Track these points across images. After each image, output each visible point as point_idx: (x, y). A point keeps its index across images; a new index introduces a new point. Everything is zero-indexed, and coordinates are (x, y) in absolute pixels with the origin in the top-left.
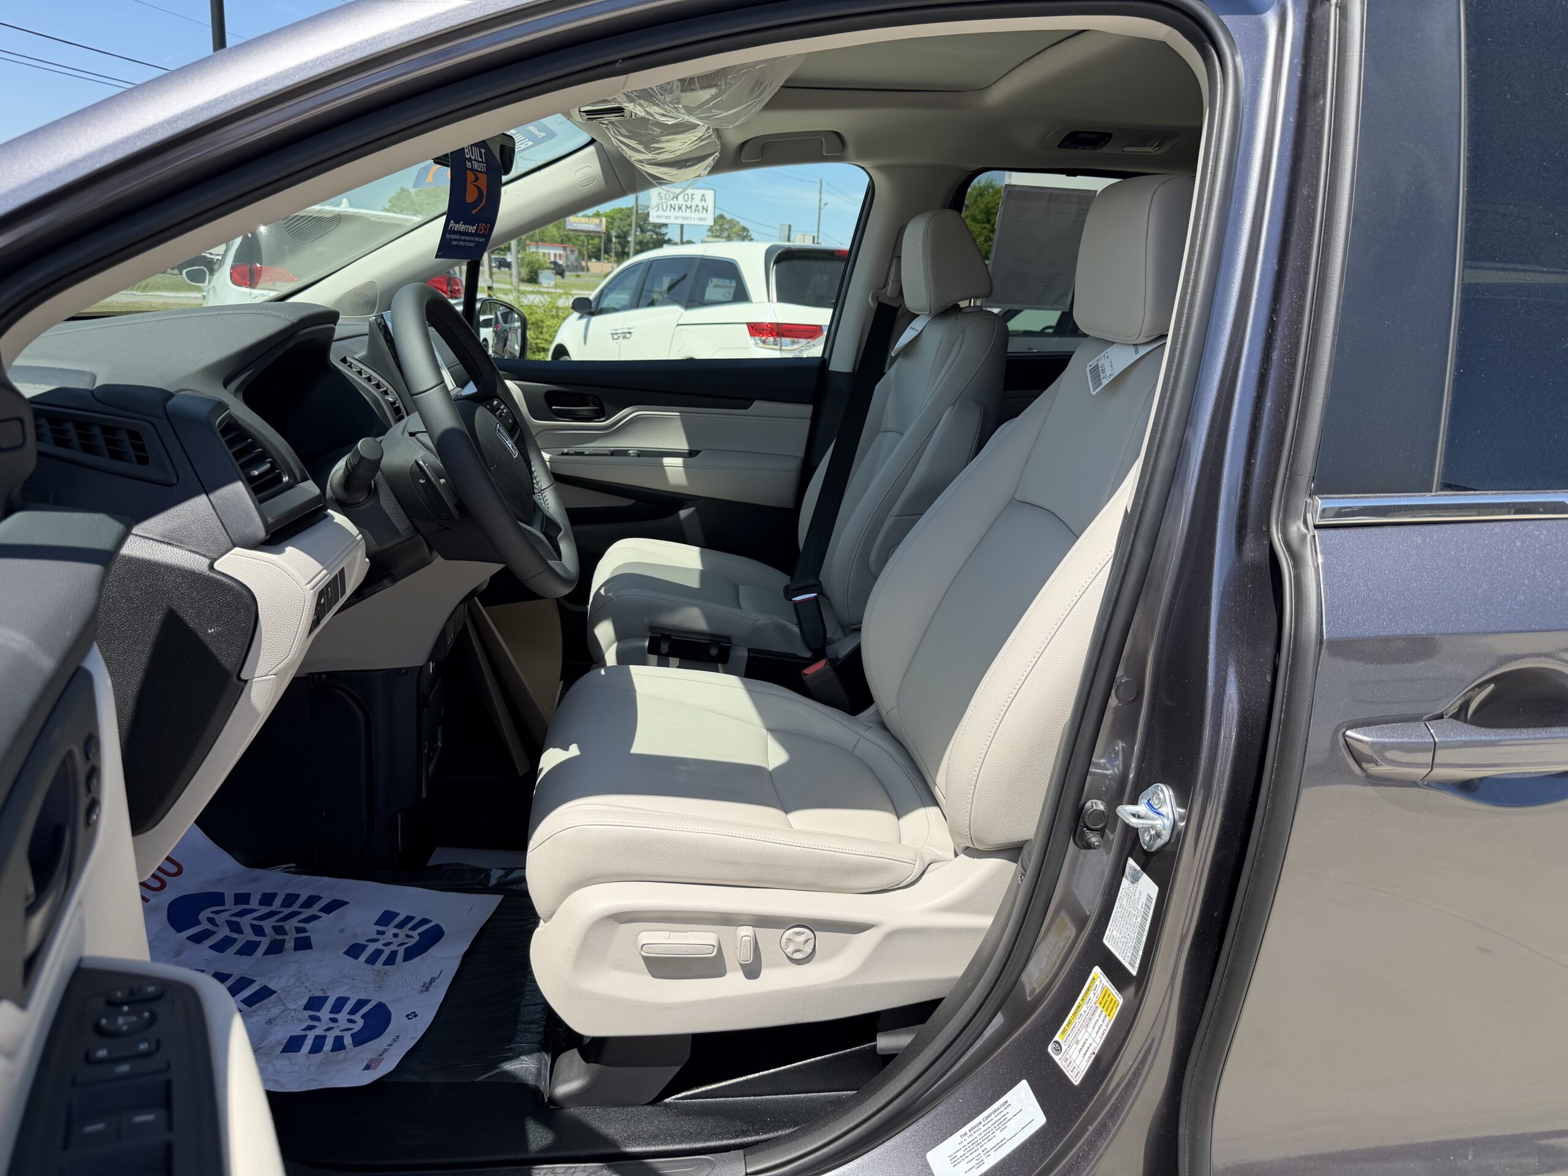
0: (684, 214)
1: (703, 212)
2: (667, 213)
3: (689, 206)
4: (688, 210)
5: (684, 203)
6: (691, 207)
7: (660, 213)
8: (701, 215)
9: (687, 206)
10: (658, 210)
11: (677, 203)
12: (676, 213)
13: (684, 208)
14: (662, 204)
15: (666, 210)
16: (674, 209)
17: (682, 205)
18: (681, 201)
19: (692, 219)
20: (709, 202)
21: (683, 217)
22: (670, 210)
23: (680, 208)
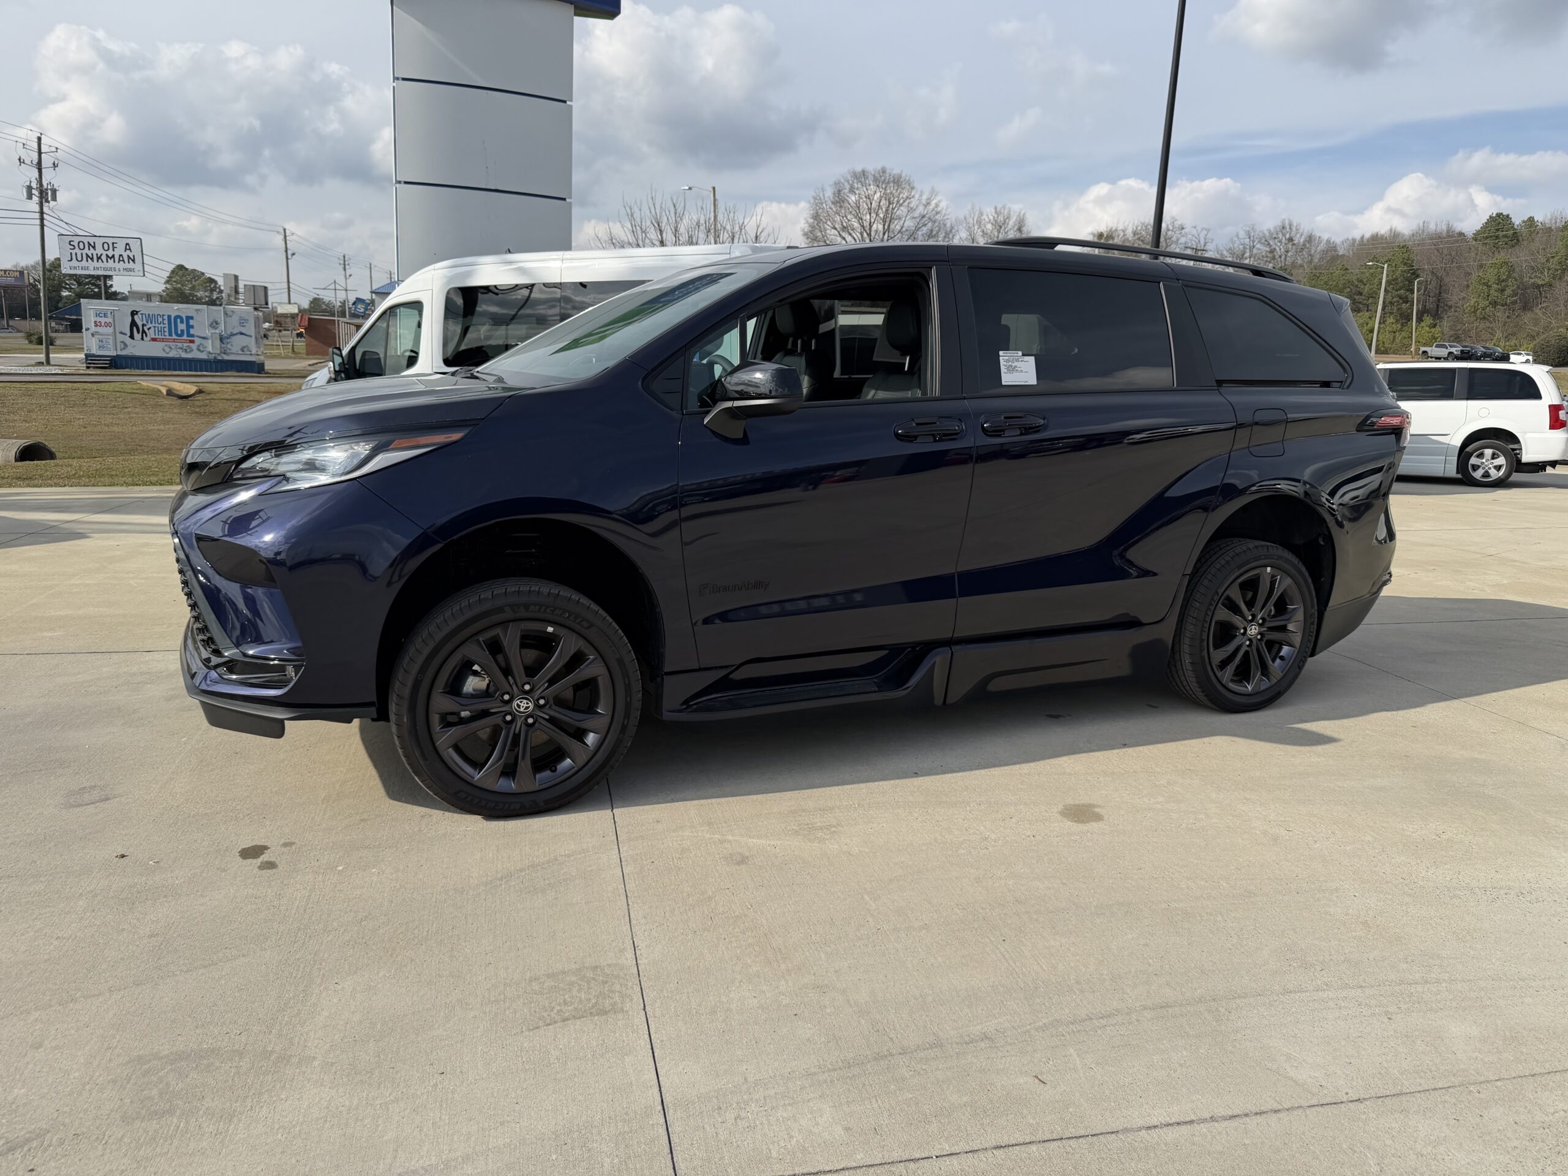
0: (105, 265)
1: (129, 262)
2: (84, 263)
3: (110, 256)
4: (111, 261)
5: (105, 253)
6: (113, 256)
7: (74, 263)
8: (127, 265)
9: (107, 255)
10: (71, 260)
11: (95, 253)
12: (95, 264)
13: (104, 258)
14: (76, 254)
15: (82, 261)
16: (92, 259)
17: (102, 255)
18: (99, 250)
19: (117, 270)
20: (135, 251)
21: (104, 268)
22: (87, 261)
23: (99, 258)
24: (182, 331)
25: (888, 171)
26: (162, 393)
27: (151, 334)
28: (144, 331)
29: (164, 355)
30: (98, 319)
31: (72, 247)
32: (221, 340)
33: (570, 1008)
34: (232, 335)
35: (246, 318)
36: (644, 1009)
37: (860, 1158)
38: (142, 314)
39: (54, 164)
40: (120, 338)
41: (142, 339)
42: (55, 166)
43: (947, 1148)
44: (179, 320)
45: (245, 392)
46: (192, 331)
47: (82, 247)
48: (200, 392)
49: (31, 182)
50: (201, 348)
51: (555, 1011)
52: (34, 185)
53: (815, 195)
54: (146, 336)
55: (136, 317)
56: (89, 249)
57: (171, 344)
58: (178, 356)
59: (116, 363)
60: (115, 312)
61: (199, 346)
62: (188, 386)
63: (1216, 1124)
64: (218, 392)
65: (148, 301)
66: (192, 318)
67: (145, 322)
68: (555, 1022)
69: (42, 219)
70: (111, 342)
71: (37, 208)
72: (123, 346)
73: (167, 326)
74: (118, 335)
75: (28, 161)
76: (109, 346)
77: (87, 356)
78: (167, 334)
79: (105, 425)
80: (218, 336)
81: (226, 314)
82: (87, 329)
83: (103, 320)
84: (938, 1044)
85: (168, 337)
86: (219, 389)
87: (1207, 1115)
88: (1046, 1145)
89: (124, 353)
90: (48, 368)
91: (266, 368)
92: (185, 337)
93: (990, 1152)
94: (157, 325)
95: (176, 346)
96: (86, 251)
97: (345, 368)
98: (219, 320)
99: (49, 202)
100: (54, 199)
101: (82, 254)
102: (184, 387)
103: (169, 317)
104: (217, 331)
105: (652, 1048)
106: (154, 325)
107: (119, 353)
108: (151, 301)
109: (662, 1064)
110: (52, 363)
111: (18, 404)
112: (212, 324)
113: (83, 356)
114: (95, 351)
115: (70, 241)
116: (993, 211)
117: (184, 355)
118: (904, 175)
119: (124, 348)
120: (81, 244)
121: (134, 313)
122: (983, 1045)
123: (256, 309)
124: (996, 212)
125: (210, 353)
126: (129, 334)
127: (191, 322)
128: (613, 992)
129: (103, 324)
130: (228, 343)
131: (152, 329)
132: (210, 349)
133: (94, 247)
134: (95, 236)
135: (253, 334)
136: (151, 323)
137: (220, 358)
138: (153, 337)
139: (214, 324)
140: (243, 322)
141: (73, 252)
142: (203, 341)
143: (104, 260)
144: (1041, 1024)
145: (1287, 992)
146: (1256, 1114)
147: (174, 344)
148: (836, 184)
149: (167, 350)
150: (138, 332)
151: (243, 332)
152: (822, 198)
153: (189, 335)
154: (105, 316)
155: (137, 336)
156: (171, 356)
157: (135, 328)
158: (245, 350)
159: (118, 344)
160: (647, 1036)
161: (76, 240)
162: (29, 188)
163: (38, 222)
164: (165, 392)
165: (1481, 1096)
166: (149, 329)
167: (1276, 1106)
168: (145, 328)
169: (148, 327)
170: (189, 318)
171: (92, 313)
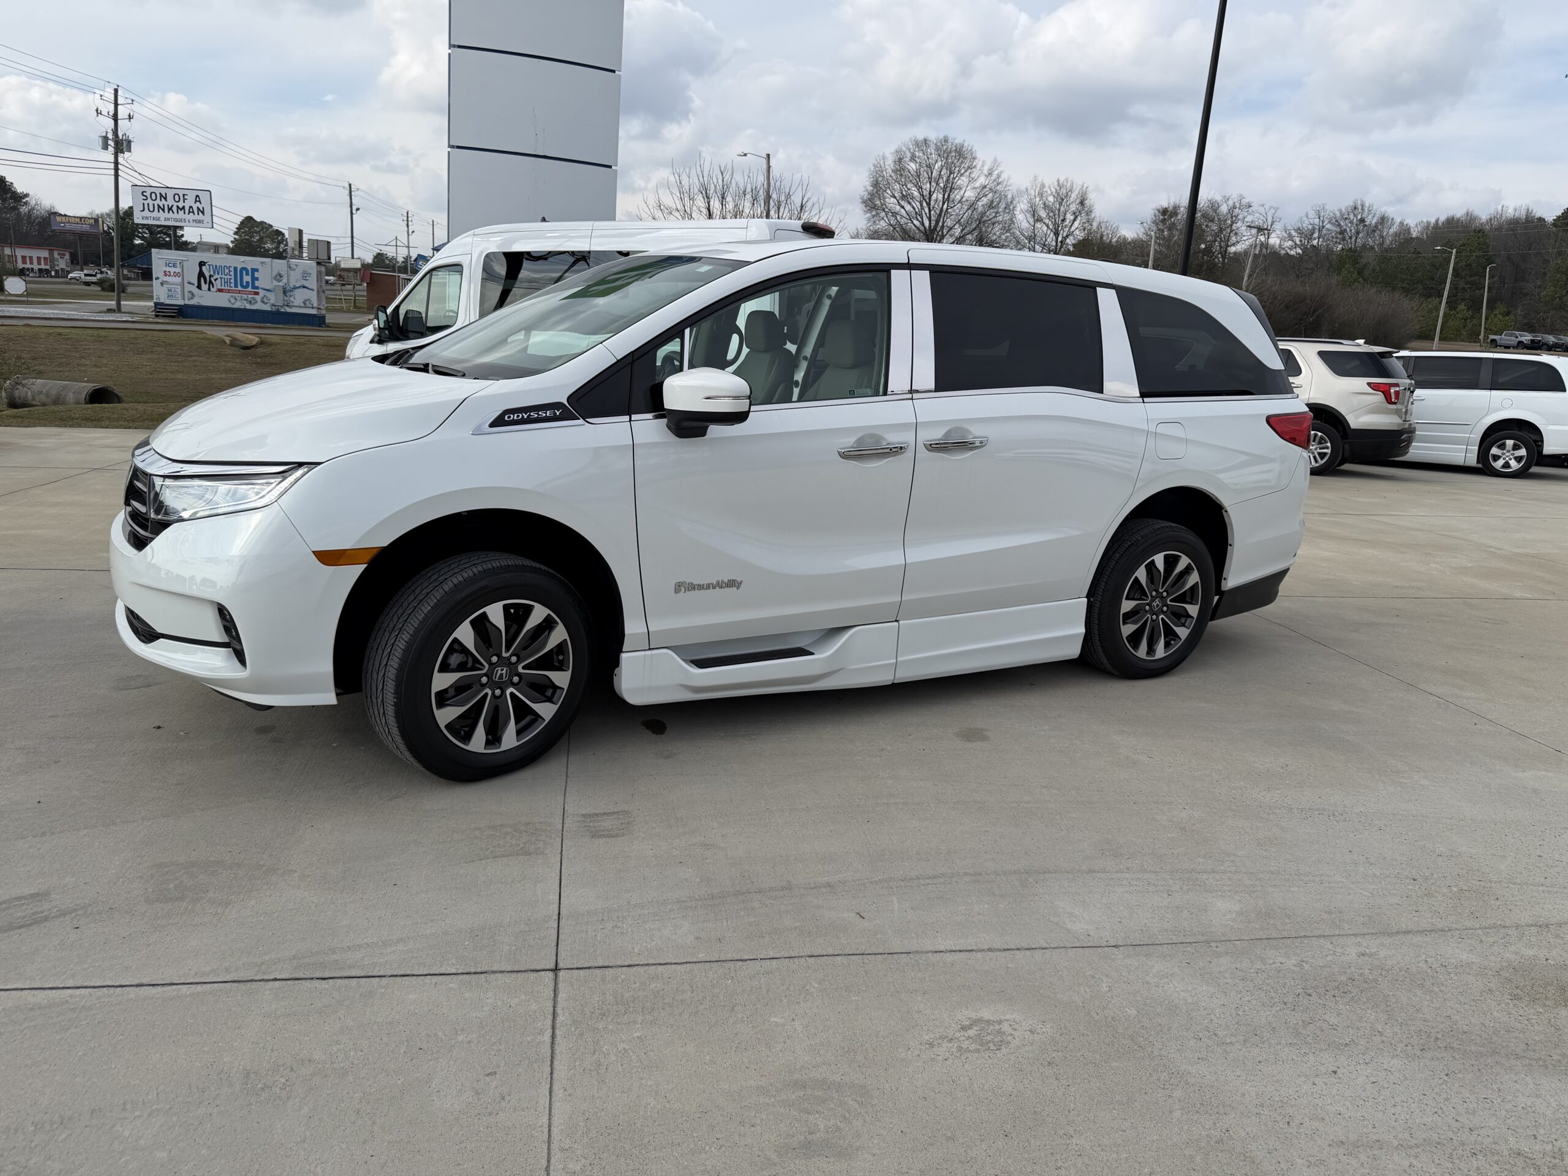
0: (175, 216)
1: (198, 214)
2: (156, 214)
3: (181, 207)
4: (181, 213)
5: (175, 204)
6: (184, 208)
7: (146, 213)
8: (196, 217)
9: (178, 207)
10: (144, 210)
11: (166, 204)
12: (166, 215)
13: (175, 209)
14: (148, 204)
15: (153, 211)
16: (163, 210)
17: (172, 206)
18: (170, 202)
19: (187, 221)
20: (205, 204)
21: (174, 219)
22: (159, 211)
23: (170, 209)
24: (247, 283)
25: (950, 140)
26: (226, 343)
27: (218, 284)
28: (211, 282)
29: (230, 306)
30: (168, 269)
31: (145, 198)
32: (285, 292)
33: (502, 849)
34: (295, 288)
35: (309, 272)
36: (561, 853)
37: (702, 956)
38: (209, 265)
39: (129, 116)
40: (188, 287)
41: (209, 289)
42: (130, 117)
43: (771, 954)
44: (244, 272)
45: (304, 344)
46: (257, 283)
47: (154, 198)
48: (262, 343)
49: (107, 132)
50: (265, 300)
51: (490, 851)
52: (110, 136)
53: (876, 162)
54: (213, 287)
55: (204, 268)
56: (161, 200)
57: (236, 295)
58: (243, 307)
59: (183, 312)
60: (184, 262)
61: (263, 298)
62: (250, 337)
63: (990, 953)
64: (279, 344)
65: (215, 252)
66: (257, 270)
67: (212, 273)
68: (488, 858)
69: (116, 169)
70: (179, 290)
71: (112, 158)
72: (190, 296)
73: (233, 277)
74: (186, 284)
75: (105, 112)
76: (177, 296)
77: (156, 304)
78: (232, 285)
79: (171, 372)
80: (281, 289)
81: (290, 267)
82: (157, 278)
83: (172, 270)
84: (789, 887)
85: (233, 288)
86: (279, 341)
87: (986, 947)
88: (849, 957)
89: (191, 302)
90: (118, 315)
91: (327, 321)
92: (250, 289)
93: (803, 959)
94: (223, 276)
95: (242, 297)
96: (158, 202)
97: (389, 325)
98: (283, 273)
99: (124, 153)
100: (129, 150)
101: (154, 204)
102: (247, 339)
103: (235, 268)
104: (281, 284)
105: (560, 879)
106: (220, 276)
107: (187, 302)
108: (218, 253)
109: (565, 889)
110: (123, 310)
111: (90, 349)
112: (276, 276)
113: (152, 304)
114: (164, 299)
115: (143, 192)
116: (1056, 183)
117: (249, 307)
118: (966, 145)
119: (192, 298)
120: (153, 195)
121: (201, 264)
122: (824, 890)
123: (318, 263)
124: (1058, 185)
125: (273, 305)
126: (196, 284)
127: (256, 275)
128: (540, 841)
129: (172, 274)
130: (290, 296)
131: (219, 280)
132: (272, 301)
133: (165, 199)
134: (168, 188)
135: (315, 288)
136: (218, 274)
137: (282, 310)
138: (220, 288)
139: (278, 277)
140: (305, 275)
141: (146, 202)
142: (268, 294)
143: (175, 211)
144: (877, 879)
145: (1091, 871)
146: (1026, 949)
147: (239, 295)
148: (897, 152)
149: (233, 300)
150: (205, 283)
151: (306, 285)
152: (883, 165)
153: (254, 287)
154: (174, 266)
155: (205, 287)
156: (237, 307)
157: (202, 279)
158: (307, 303)
159: (186, 294)
160: (558, 871)
161: (149, 191)
162: (105, 139)
163: (112, 172)
164: (228, 340)
165: (1218, 949)
166: (216, 280)
167: (1045, 945)
168: (212, 279)
169: (215, 277)
170: (254, 270)
171: (163, 262)
